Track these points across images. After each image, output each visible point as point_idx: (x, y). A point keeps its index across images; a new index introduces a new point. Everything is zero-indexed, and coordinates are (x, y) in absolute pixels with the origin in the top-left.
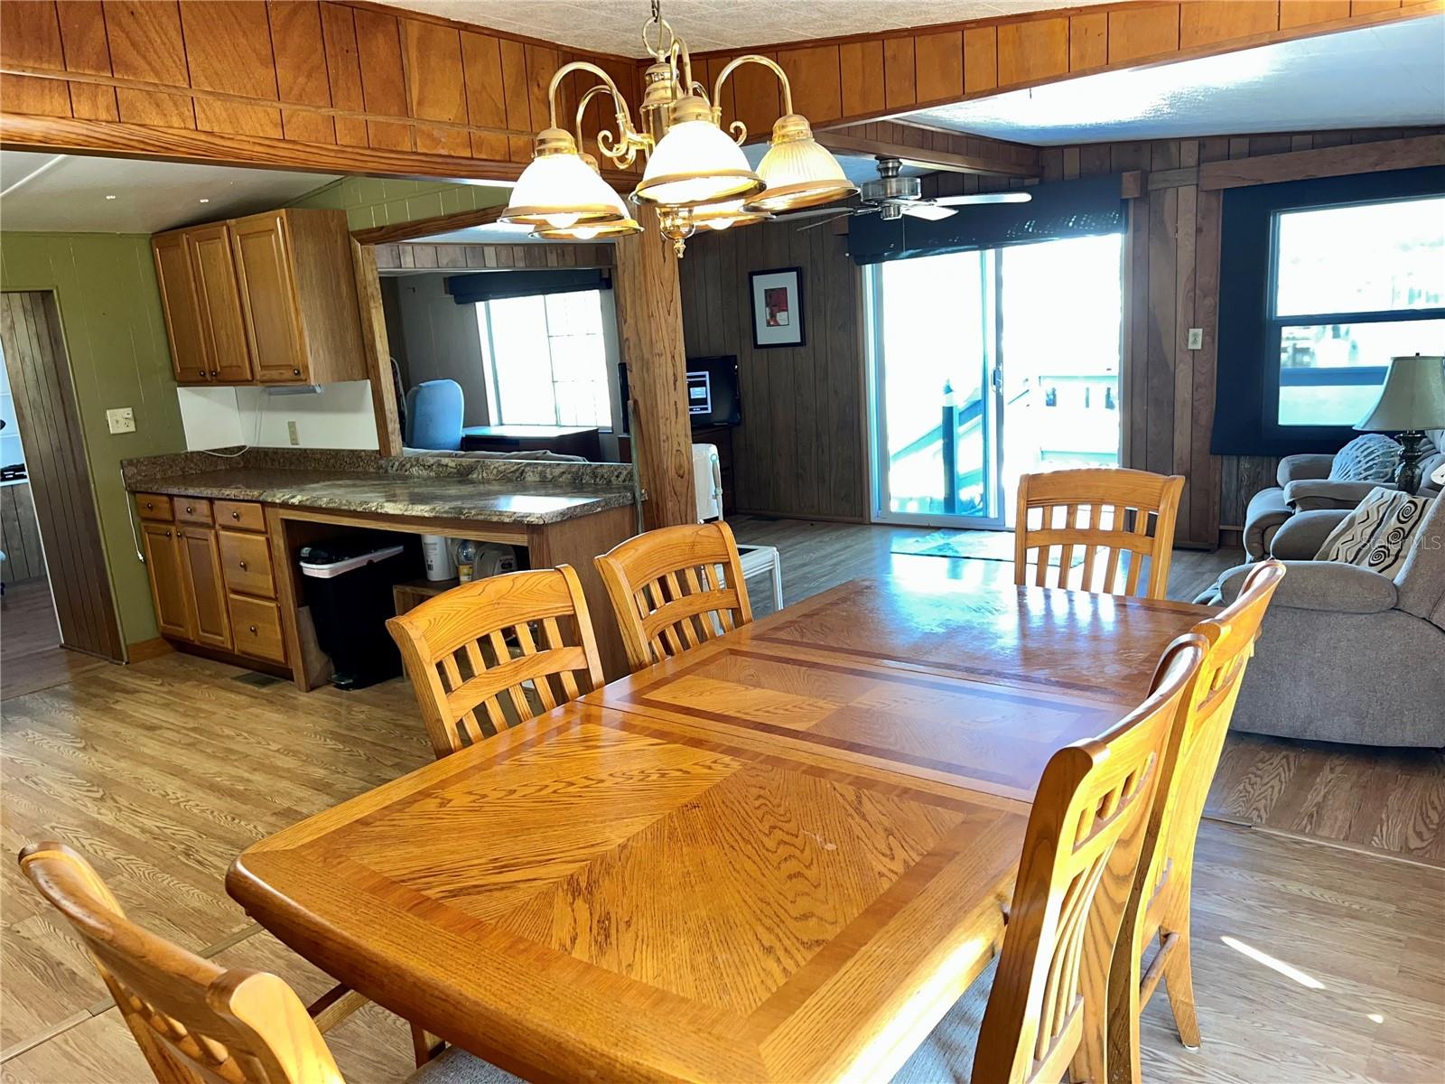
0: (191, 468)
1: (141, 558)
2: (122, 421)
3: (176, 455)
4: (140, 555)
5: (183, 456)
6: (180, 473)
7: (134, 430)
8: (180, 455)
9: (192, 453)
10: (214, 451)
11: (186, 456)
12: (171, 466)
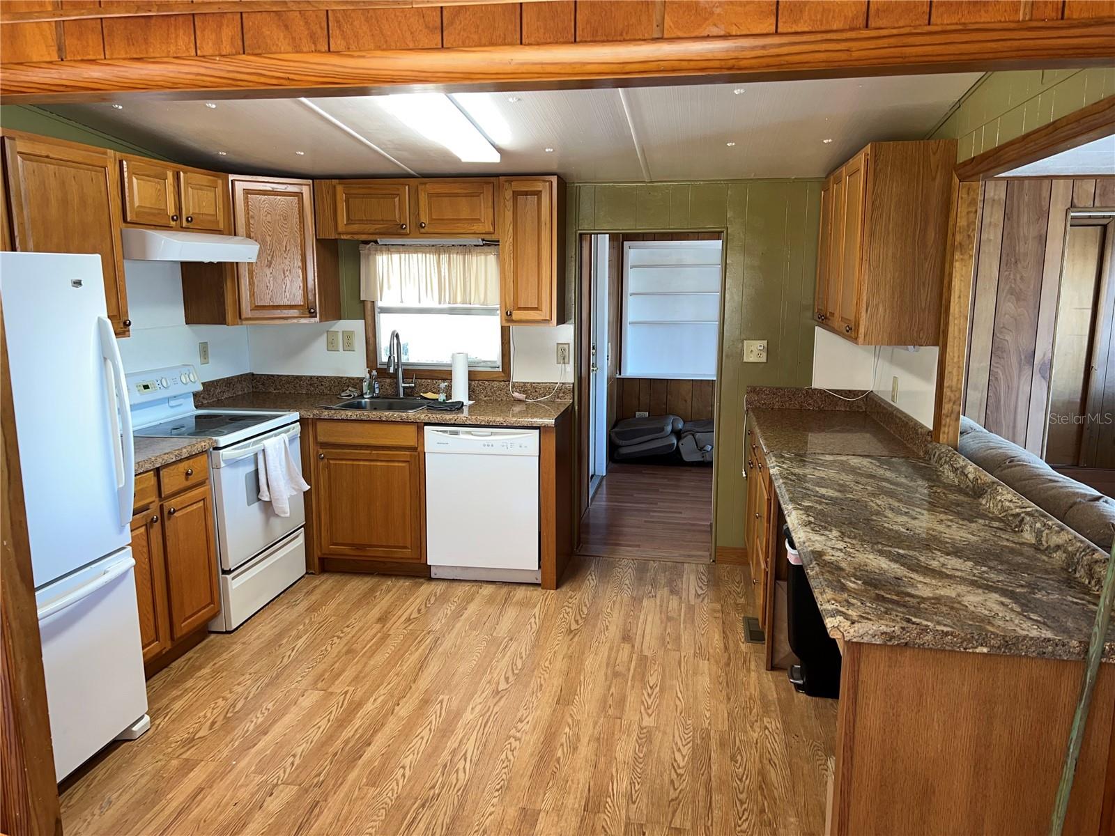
0: (810, 404)
1: (744, 475)
2: (756, 352)
3: (797, 389)
4: (744, 473)
5: (804, 392)
6: (798, 407)
7: (765, 361)
8: (802, 389)
9: (816, 389)
10: (836, 391)
11: (807, 392)
12: (791, 399)
